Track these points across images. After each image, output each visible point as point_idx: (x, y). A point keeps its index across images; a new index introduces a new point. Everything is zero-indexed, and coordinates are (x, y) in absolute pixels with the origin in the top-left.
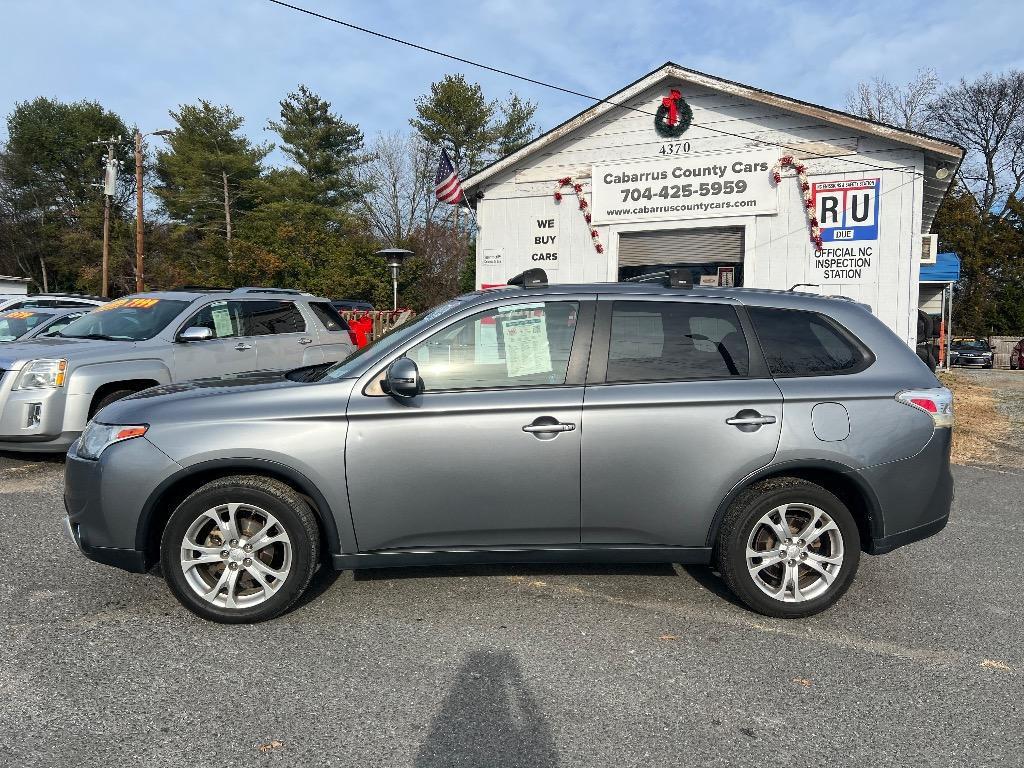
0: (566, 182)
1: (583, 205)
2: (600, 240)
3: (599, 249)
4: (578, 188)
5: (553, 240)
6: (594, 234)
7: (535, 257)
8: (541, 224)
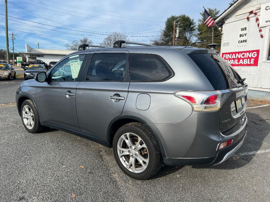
0: (251, 13)
1: (257, 20)
2: (262, 33)
3: (262, 36)
4: (256, 14)
5: (246, 35)
6: (260, 31)
7: (239, 42)
8: (242, 30)
